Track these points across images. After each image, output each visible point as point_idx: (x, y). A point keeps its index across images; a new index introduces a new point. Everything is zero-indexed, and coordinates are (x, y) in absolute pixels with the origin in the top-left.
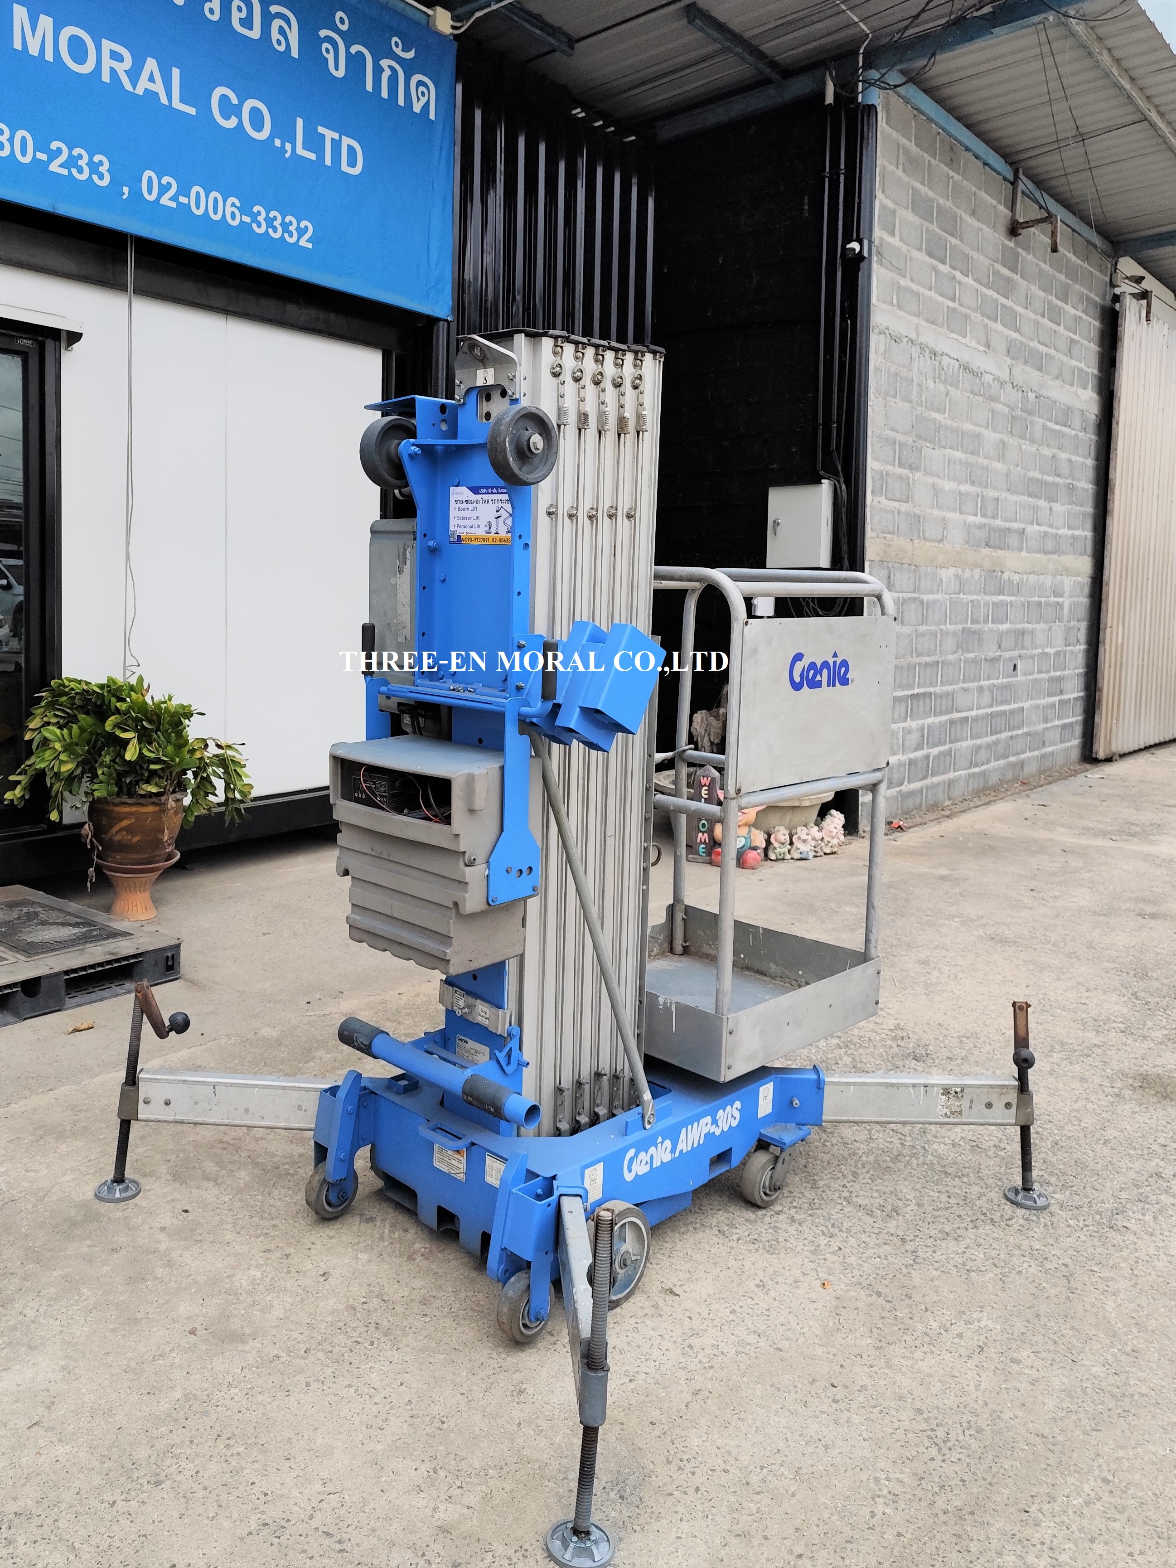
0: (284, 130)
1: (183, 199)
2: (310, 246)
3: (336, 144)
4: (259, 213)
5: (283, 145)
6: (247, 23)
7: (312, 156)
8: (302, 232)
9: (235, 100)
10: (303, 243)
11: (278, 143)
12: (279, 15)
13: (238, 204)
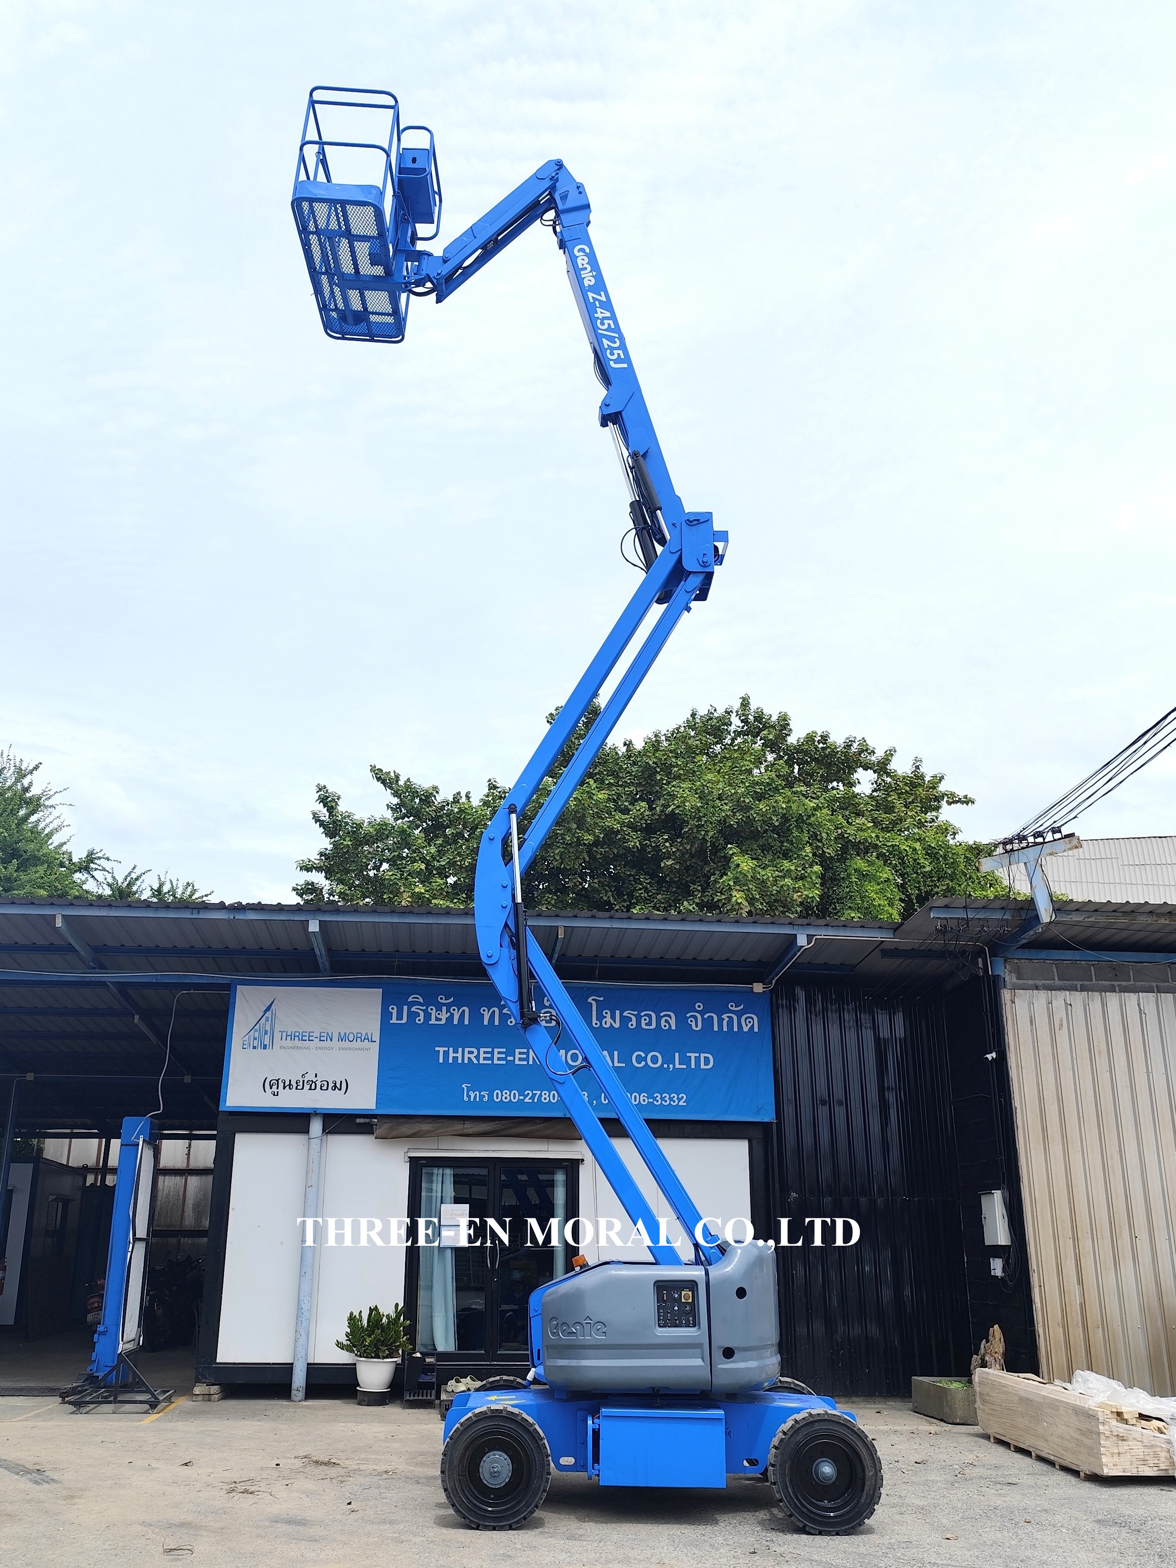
0: (669, 1060)
2: (685, 1104)
3: (698, 1059)
4: (657, 1096)
5: (668, 1066)
7: (685, 1067)
8: (679, 1100)
9: (643, 1055)
10: (681, 1103)
11: (665, 1066)
12: (665, 1016)
13: (646, 1095)
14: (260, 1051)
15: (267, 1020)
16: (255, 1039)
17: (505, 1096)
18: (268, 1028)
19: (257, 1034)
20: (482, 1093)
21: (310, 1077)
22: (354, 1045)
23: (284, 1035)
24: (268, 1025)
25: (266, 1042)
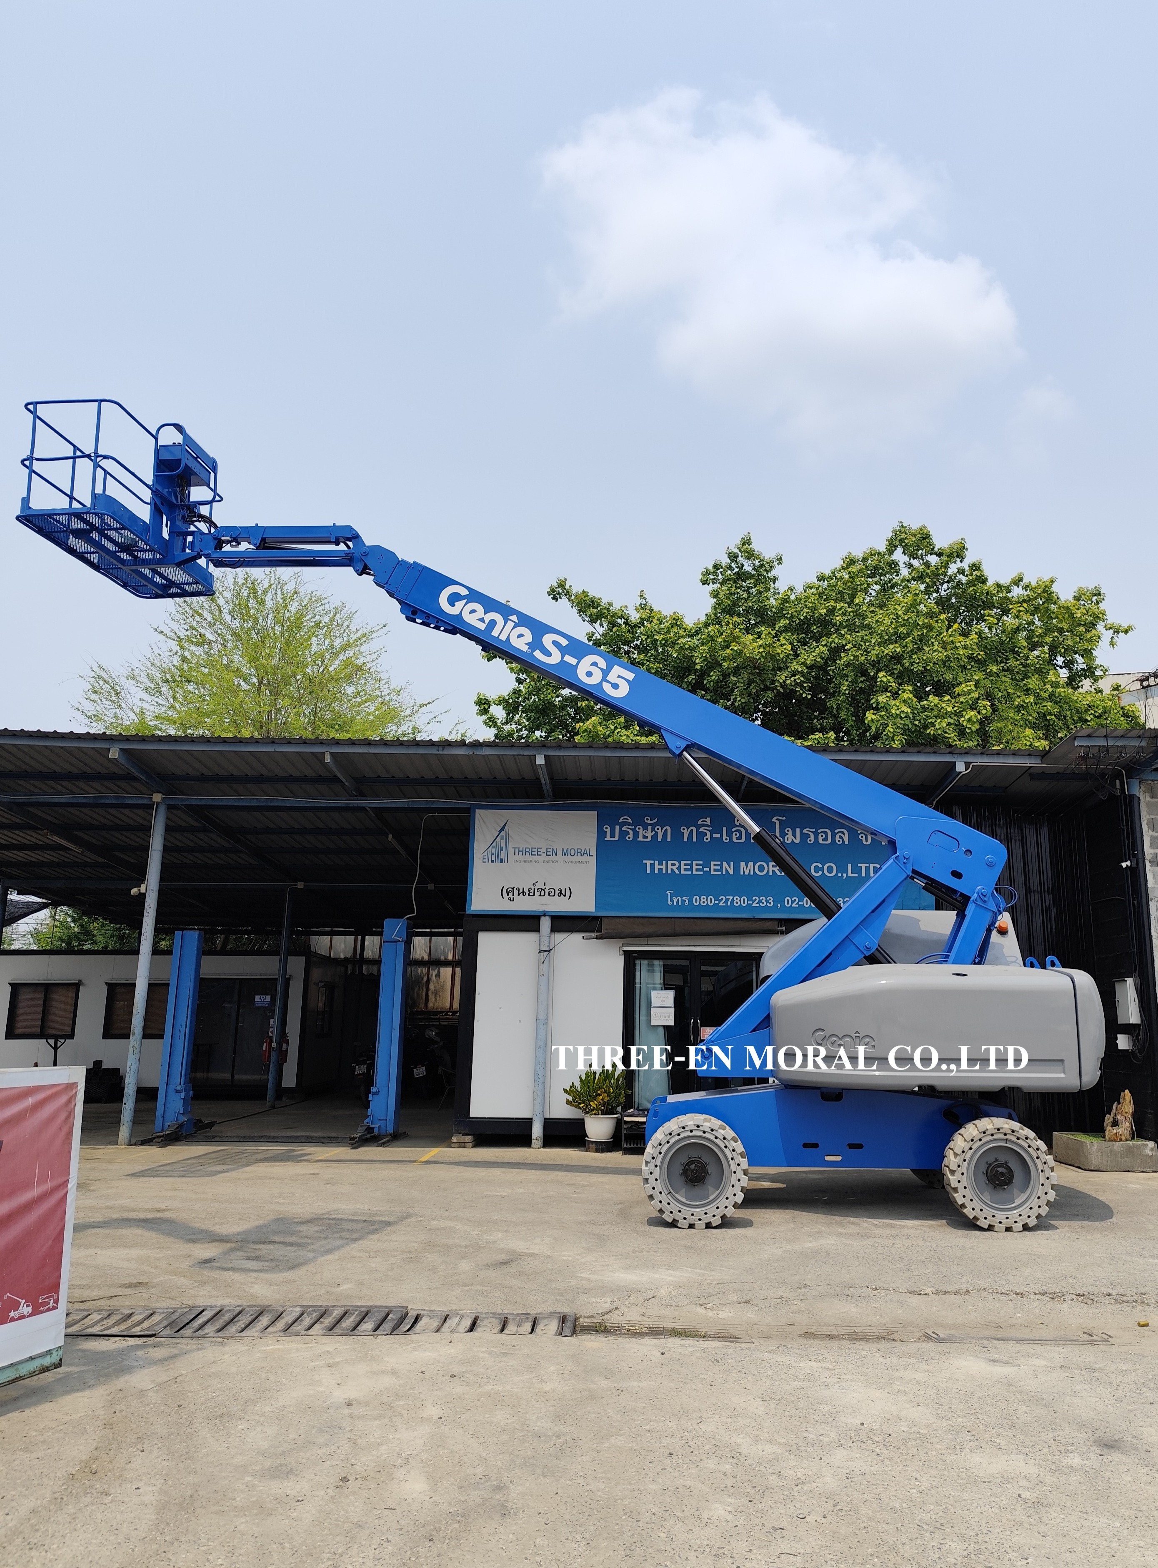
0: (843, 870)
1: (800, 903)
3: (868, 869)
5: (842, 875)
6: (826, 839)
7: (857, 875)
9: (820, 866)
11: (840, 875)
12: (839, 832)
14: (497, 864)
15: (502, 838)
16: (493, 854)
17: (702, 900)
18: (503, 845)
19: (494, 851)
20: (684, 899)
21: (540, 885)
22: (575, 858)
23: (517, 850)
24: (503, 842)
25: (502, 857)
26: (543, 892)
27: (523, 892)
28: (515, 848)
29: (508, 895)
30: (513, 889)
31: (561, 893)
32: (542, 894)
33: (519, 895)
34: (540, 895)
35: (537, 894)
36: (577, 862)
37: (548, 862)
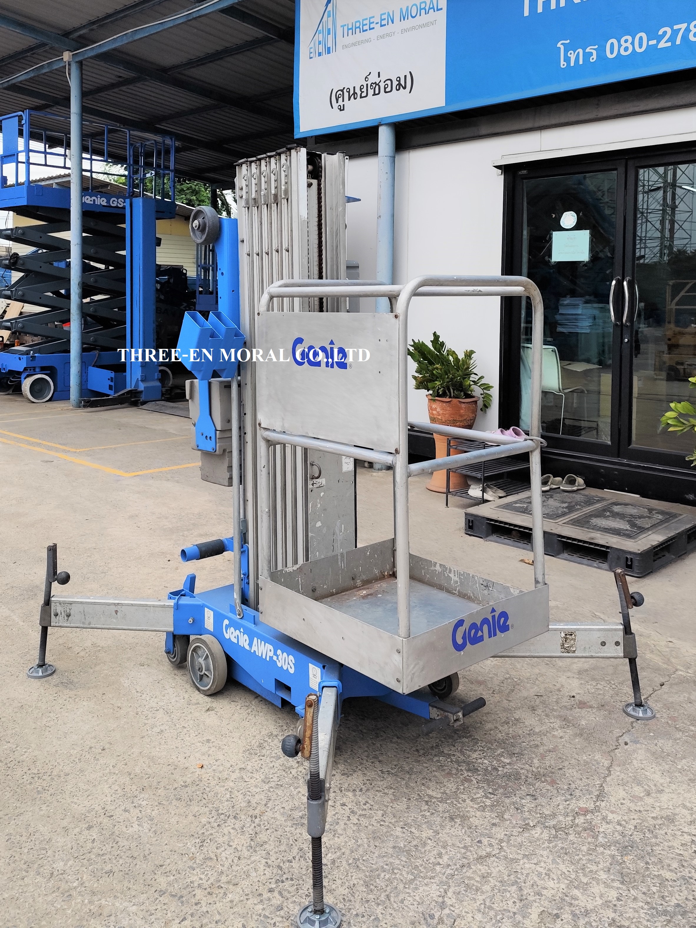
14: (325, 57)
15: (329, 16)
16: (320, 44)
17: (624, 45)
18: (330, 26)
19: (321, 38)
20: (588, 50)
21: (373, 79)
22: (419, 20)
23: (346, 28)
24: (331, 19)
25: (330, 45)
26: (377, 86)
27: (355, 93)
28: (343, 26)
29: (337, 102)
30: (342, 91)
31: (399, 84)
32: (377, 92)
33: (349, 100)
34: (374, 94)
35: (371, 92)
36: (420, 26)
37: (382, 37)
